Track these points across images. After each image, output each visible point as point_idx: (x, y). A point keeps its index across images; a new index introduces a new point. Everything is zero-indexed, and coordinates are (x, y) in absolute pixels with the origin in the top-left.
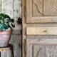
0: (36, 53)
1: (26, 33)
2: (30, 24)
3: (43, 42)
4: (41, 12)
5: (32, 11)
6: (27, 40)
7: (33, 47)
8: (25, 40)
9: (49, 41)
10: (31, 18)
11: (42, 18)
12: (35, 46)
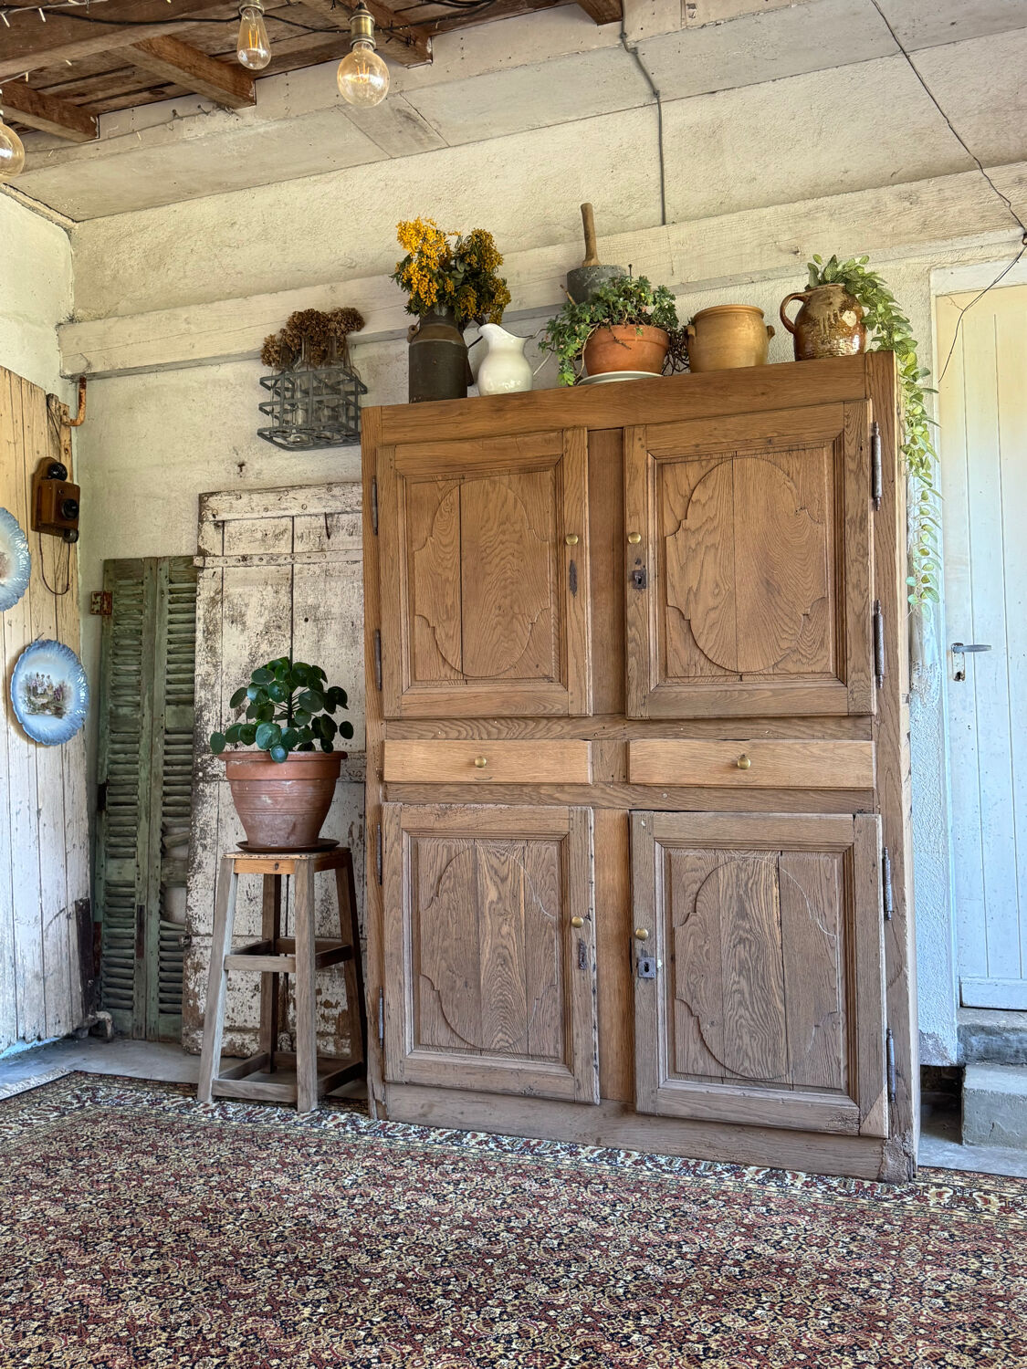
0: (428, 879)
1: (381, 774)
2: (404, 724)
3: (461, 818)
4: (454, 659)
5: (413, 656)
6: (388, 808)
7: (416, 850)
8: (379, 809)
9: (489, 814)
10: (406, 695)
11: (461, 690)
12: (426, 845)
